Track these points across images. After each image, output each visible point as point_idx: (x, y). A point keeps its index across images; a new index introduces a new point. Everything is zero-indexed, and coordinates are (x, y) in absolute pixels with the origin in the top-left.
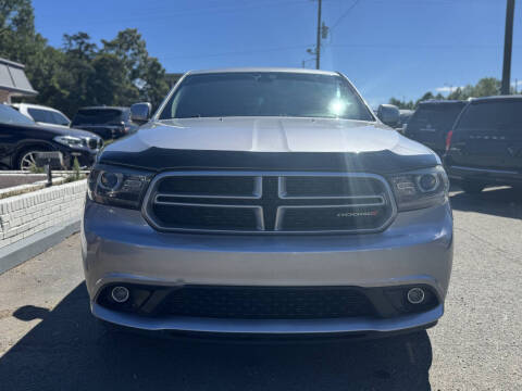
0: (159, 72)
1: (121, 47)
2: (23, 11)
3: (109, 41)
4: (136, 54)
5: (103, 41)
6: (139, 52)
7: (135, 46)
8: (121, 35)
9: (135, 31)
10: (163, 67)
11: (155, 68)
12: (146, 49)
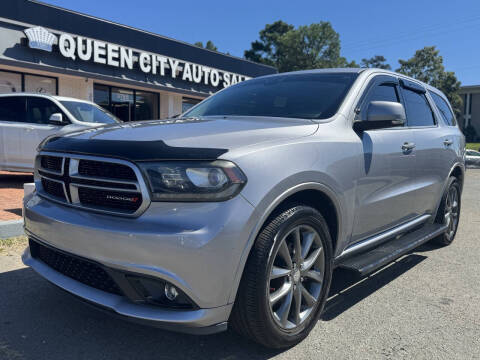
0: (453, 86)
1: (416, 65)
2: (332, 44)
3: (406, 60)
4: (432, 70)
5: (400, 62)
6: (435, 68)
7: (431, 63)
8: (419, 54)
9: (433, 49)
10: (458, 80)
11: (449, 83)
12: (443, 65)
